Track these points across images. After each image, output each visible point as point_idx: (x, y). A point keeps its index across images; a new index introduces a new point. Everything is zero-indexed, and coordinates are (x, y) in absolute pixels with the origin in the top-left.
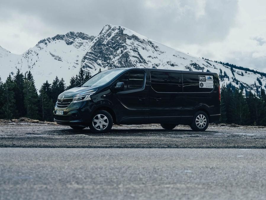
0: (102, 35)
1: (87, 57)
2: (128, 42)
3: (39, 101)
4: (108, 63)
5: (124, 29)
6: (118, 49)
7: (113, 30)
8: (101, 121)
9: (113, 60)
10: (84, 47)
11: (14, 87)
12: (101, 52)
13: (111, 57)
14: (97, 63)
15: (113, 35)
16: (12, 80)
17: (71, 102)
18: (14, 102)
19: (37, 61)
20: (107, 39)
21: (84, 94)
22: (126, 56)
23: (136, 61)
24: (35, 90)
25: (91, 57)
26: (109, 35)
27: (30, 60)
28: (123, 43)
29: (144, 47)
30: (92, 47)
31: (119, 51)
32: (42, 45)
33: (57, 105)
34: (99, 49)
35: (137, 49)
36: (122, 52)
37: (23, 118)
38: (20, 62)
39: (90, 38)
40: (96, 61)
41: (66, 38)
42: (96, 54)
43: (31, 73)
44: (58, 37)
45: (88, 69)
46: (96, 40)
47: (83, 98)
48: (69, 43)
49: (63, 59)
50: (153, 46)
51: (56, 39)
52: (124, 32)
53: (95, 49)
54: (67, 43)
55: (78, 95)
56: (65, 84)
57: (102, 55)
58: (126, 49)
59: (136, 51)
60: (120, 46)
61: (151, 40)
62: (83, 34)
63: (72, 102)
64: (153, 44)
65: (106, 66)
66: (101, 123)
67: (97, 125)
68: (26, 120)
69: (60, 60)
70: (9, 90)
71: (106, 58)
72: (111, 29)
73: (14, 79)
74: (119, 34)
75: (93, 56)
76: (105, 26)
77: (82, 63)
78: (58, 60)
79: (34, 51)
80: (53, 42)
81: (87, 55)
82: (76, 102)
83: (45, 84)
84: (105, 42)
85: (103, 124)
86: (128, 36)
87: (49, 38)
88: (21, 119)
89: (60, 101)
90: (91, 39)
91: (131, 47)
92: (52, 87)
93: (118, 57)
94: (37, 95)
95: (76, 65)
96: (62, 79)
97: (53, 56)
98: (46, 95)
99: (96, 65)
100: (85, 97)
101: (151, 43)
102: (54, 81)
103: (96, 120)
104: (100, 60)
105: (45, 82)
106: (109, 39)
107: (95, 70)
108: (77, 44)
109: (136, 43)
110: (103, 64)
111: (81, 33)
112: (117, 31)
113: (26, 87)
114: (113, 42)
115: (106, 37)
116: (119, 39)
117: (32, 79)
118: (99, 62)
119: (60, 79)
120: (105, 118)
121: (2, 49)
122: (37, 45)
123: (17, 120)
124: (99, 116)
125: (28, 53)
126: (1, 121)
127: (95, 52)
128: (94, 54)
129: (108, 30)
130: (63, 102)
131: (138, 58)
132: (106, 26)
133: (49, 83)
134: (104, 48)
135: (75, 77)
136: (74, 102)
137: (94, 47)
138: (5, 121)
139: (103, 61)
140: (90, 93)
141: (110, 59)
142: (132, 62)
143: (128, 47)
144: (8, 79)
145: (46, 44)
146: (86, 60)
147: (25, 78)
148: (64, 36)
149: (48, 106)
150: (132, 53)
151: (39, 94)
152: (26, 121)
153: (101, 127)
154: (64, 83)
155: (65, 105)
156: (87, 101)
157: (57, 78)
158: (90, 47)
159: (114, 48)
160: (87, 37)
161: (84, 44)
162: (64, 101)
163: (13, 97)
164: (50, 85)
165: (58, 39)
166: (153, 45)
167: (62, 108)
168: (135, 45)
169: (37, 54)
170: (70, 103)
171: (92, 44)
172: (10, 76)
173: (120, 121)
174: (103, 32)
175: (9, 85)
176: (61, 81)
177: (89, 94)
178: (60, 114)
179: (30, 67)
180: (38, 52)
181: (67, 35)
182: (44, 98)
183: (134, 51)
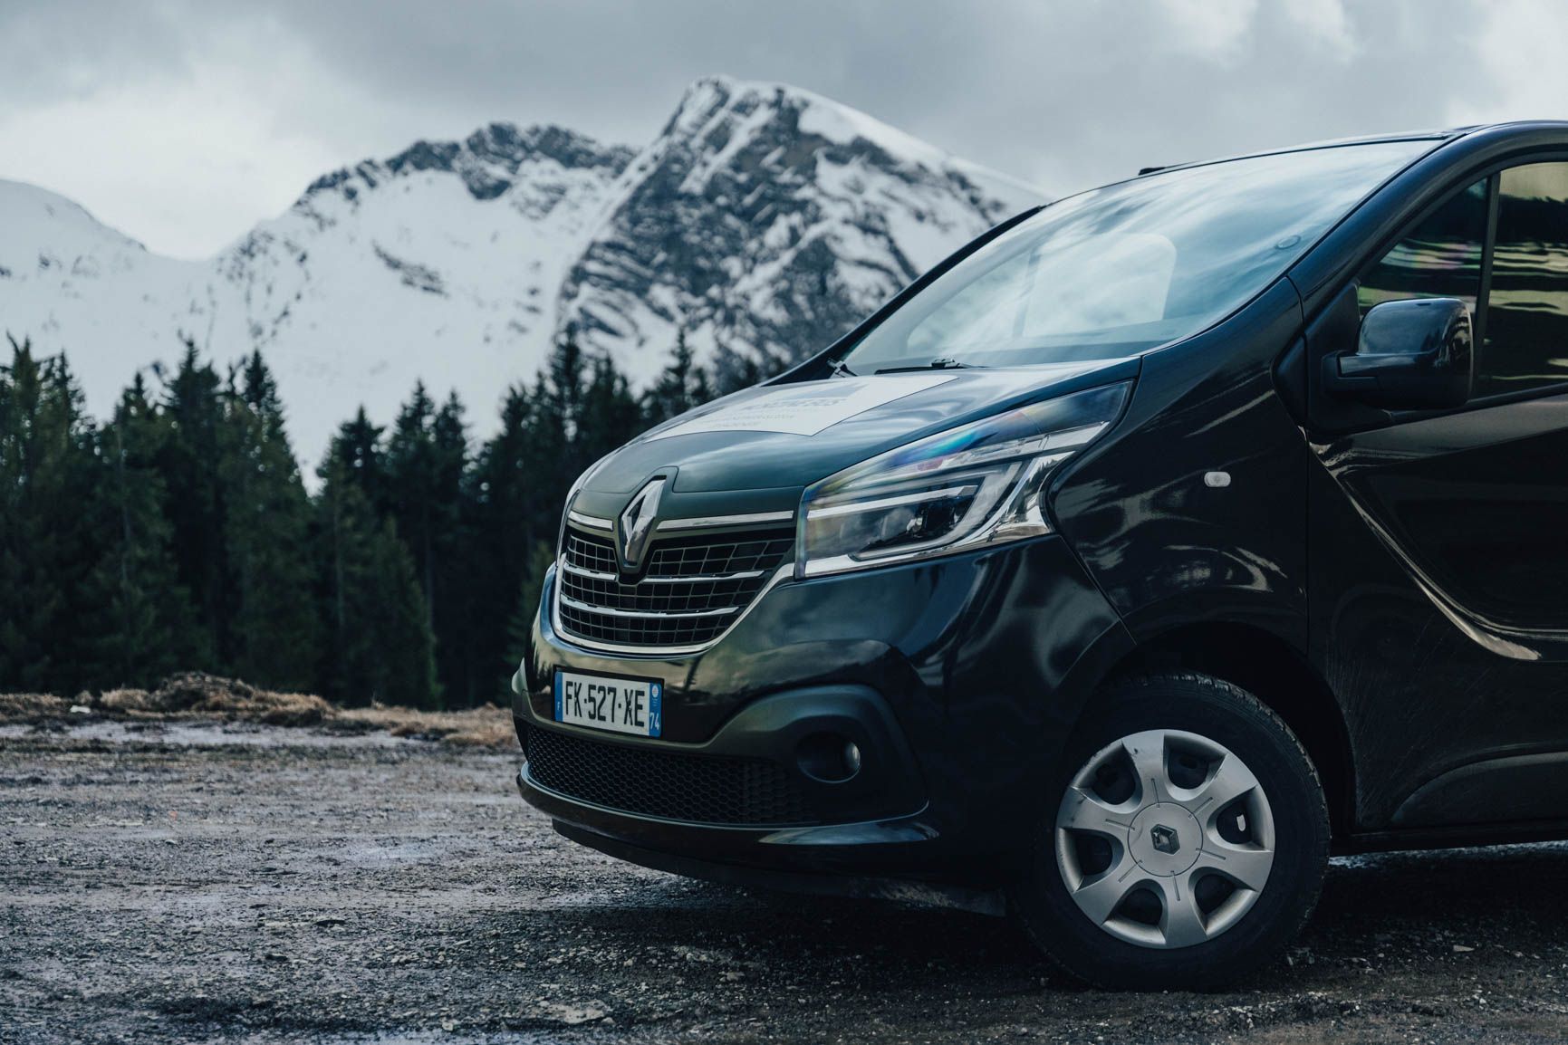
0: (677, 138)
1: (593, 267)
2: (831, 176)
3: (314, 528)
4: (714, 304)
5: (806, 104)
6: (770, 221)
7: (743, 108)
8: (1168, 822)
9: (745, 284)
10: (576, 214)
11: (159, 445)
12: (672, 241)
13: (733, 265)
14: (649, 304)
15: (740, 139)
16: (150, 404)
17: (772, 565)
18: (162, 539)
19: (298, 297)
20: (705, 164)
21: (947, 463)
22: (819, 260)
23: (875, 291)
24: (291, 464)
25: (614, 272)
26: (718, 139)
27: (258, 291)
28: (799, 187)
29: (923, 206)
30: (619, 212)
31: (776, 234)
32: (329, 202)
33: (560, 598)
34: (659, 221)
35: (883, 219)
36: (794, 236)
37: (191, 681)
38: (203, 302)
39: (605, 160)
40: (641, 289)
41: (468, 159)
42: (644, 251)
43: (267, 360)
44: (423, 156)
45: (599, 337)
46: (642, 169)
47: (939, 516)
48: (487, 191)
49: (449, 281)
50: (974, 201)
51: (408, 167)
52: (808, 123)
53: (635, 221)
54: (472, 190)
55: (865, 475)
56: (469, 426)
57: (680, 259)
58: (816, 219)
59: (876, 232)
60: (783, 201)
61: (963, 165)
62: (568, 136)
63: (786, 571)
64: (977, 188)
65: (702, 320)
66: (1173, 847)
67: (1119, 879)
68: (213, 697)
69: (433, 290)
70: (134, 462)
71: (699, 272)
72: (732, 102)
73: (162, 395)
74: (778, 131)
75: (626, 260)
76: (693, 86)
77: (564, 302)
78: (426, 289)
79: (280, 238)
80: (392, 186)
81: (588, 256)
82: (843, 563)
83: (349, 428)
84: (695, 183)
85: (1207, 861)
86: (828, 143)
87: (370, 163)
88: (179, 690)
89: (594, 549)
90: (614, 162)
91: (842, 211)
92: (393, 447)
93: (771, 269)
94: (302, 492)
95: (525, 319)
96: (453, 396)
97: (394, 264)
98: (357, 494)
99: (641, 314)
100: (964, 504)
101: (964, 183)
102: (405, 408)
103: (1095, 814)
104: (666, 284)
105: (352, 417)
106: (720, 161)
107: (641, 343)
108: (534, 195)
109: (877, 183)
110: (684, 309)
111: (554, 131)
112: (763, 116)
113: (234, 448)
114: (742, 178)
115: (703, 149)
116: (780, 162)
117: (272, 399)
118: (663, 295)
119: (439, 399)
120: (1234, 777)
121: (100, 226)
122: (299, 203)
123: (139, 695)
124: (1147, 748)
125: (248, 251)
126: (4, 710)
127: (637, 238)
128: (632, 252)
129: (711, 113)
130: (648, 569)
131: (888, 271)
132: (700, 85)
133: (375, 420)
134: (688, 216)
135: (531, 382)
136: (814, 567)
137: (630, 211)
138: (37, 706)
139: (682, 289)
140: (1028, 448)
141: (724, 279)
142: (855, 297)
143: (828, 208)
144: (126, 397)
145: (351, 194)
146: (586, 290)
147: (231, 395)
148: (455, 148)
149: (367, 562)
150: (854, 245)
151: (313, 485)
152: (217, 707)
153: (1179, 899)
154: (464, 419)
155: (678, 605)
156: (1002, 557)
157: (421, 389)
158: (611, 211)
159: (746, 215)
160: (590, 154)
161: (574, 194)
162: (663, 551)
163: (156, 508)
164: (381, 430)
165: (420, 166)
166: (976, 194)
167: (636, 640)
168: (872, 195)
169: (297, 256)
170: (758, 584)
171: (617, 192)
172: (139, 380)
173: (1398, 814)
174: (685, 121)
175: (136, 434)
176: (446, 409)
177: (1026, 459)
178: (619, 725)
179: (257, 331)
180: (305, 243)
181: (476, 144)
182: (348, 510)
183: (867, 229)
